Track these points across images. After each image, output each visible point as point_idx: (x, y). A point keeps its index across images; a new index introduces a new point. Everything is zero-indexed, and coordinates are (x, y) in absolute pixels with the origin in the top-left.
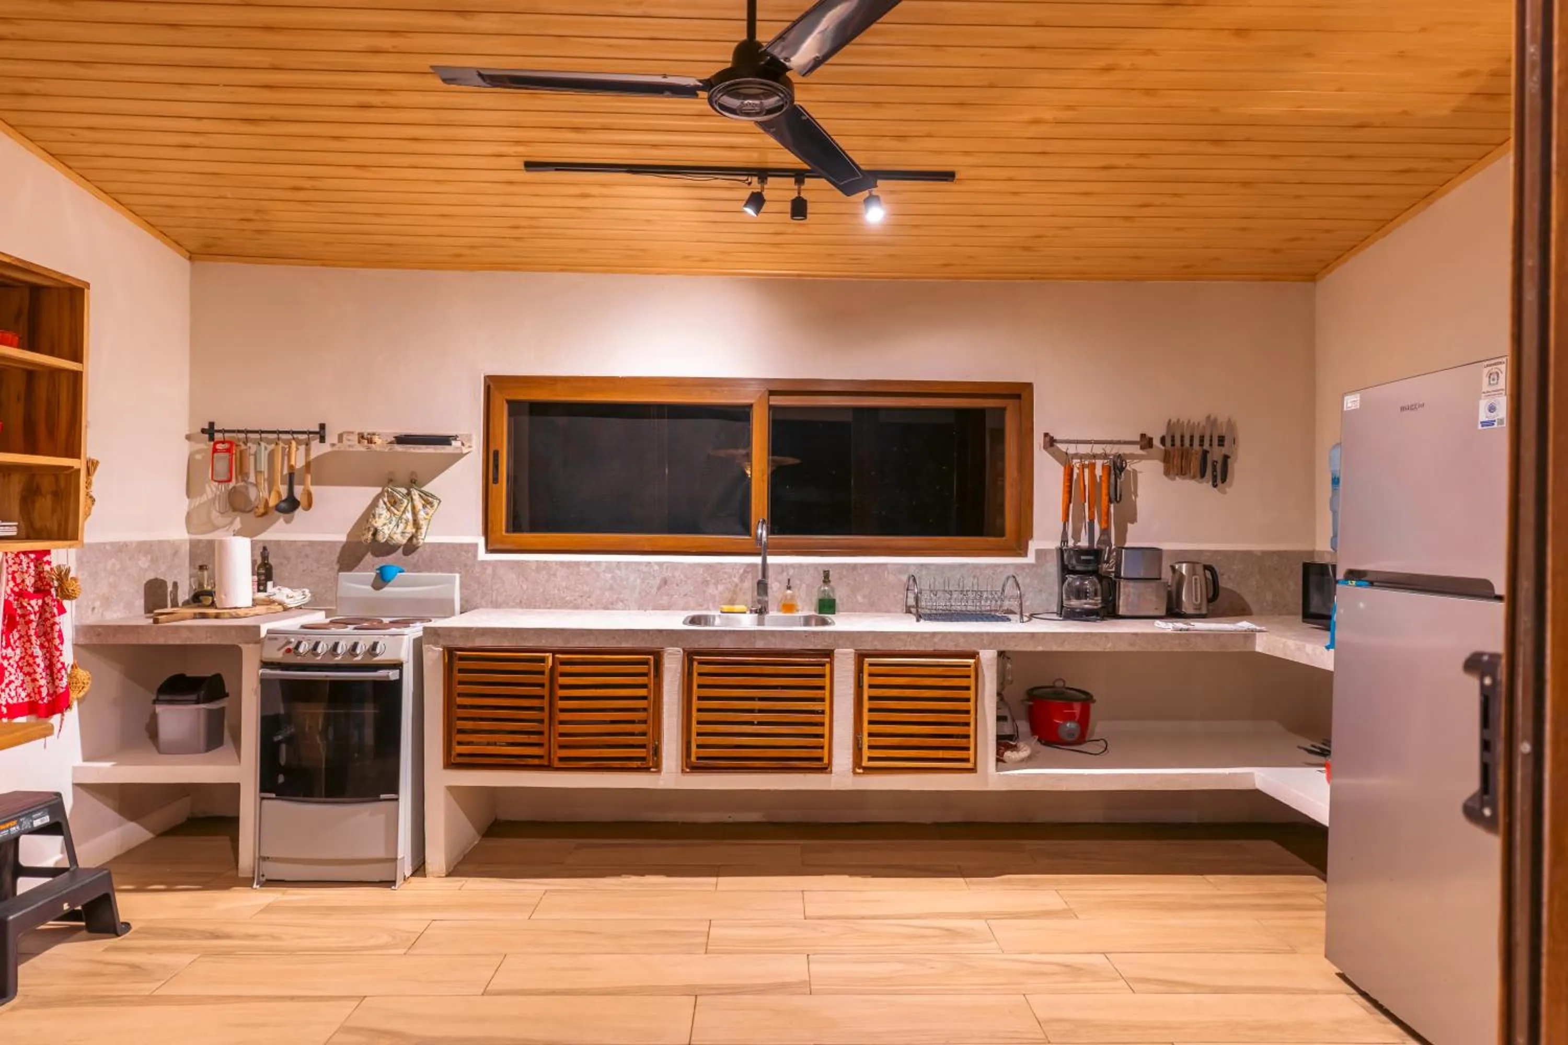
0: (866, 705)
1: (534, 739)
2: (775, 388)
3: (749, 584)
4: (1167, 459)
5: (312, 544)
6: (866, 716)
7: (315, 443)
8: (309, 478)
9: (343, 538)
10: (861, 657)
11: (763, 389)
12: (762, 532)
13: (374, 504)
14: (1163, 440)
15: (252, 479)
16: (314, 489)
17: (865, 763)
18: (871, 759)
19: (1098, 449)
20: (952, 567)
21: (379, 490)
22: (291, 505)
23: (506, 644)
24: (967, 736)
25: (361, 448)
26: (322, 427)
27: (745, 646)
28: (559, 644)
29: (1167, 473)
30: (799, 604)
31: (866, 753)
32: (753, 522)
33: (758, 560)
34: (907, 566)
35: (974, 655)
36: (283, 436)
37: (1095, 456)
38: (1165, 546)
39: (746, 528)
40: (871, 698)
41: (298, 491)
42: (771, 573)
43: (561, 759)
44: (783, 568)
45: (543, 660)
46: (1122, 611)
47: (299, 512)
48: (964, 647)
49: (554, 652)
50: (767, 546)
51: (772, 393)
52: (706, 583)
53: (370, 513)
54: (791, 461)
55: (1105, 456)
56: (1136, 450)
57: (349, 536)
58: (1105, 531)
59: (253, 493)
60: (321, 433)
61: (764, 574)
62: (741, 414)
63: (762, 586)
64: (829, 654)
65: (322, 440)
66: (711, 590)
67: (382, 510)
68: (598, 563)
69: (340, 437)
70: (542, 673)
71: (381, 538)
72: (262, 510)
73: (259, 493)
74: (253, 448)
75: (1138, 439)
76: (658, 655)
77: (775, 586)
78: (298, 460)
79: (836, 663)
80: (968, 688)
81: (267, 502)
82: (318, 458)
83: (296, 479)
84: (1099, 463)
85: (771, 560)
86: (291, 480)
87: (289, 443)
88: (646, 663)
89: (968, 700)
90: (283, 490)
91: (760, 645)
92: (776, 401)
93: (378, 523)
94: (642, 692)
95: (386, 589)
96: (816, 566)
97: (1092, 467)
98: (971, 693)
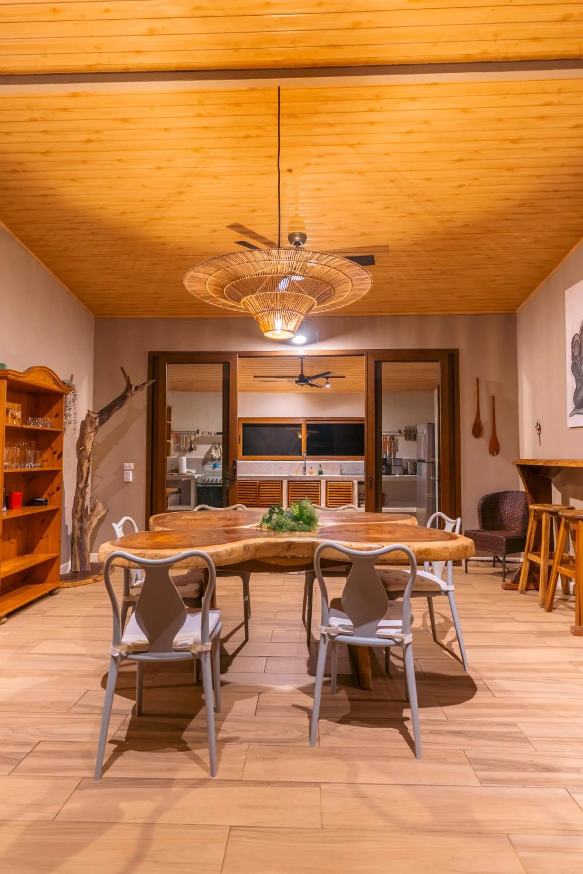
0: (328, 493)
1: (255, 500)
2: (307, 419)
3: (301, 469)
4: (406, 436)
5: (196, 459)
6: (328, 495)
7: (197, 434)
8: (195, 443)
9: (203, 457)
10: (327, 482)
11: (305, 420)
12: (304, 455)
13: (211, 449)
14: (405, 431)
15: (181, 443)
16: (197, 446)
17: (328, 506)
18: (329, 505)
19: (388, 434)
20: (352, 463)
21: (211, 446)
22: (191, 449)
23: (248, 479)
24: (351, 500)
25: (209, 436)
26: (198, 430)
27: (301, 480)
28: (260, 479)
29: (406, 439)
30: (314, 472)
31: (328, 503)
32: (302, 452)
33: (303, 462)
34: (341, 463)
35: (352, 481)
36: (189, 433)
37: (387, 435)
38: (403, 458)
39: (301, 454)
40: (329, 491)
41: (193, 446)
42: (307, 465)
43: (261, 505)
44: (310, 464)
45: (257, 483)
46: (392, 473)
47: (193, 451)
48: (350, 480)
49: (259, 481)
50: (305, 458)
51: (307, 421)
52: (291, 468)
53: (210, 450)
54: (315, 432)
55: (389, 435)
56: (398, 434)
57: (205, 456)
58: (390, 454)
59: (181, 446)
60: (198, 432)
61: (305, 465)
62: (299, 425)
63: (305, 468)
64: (320, 481)
65: (198, 433)
66: (292, 469)
67: (213, 450)
68: (265, 463)
69: (202, 433)
70: (256, 485)
71: (214, 457)
72: (184, 451)
73: (183, 447)
74: (182, 436)
75: (398, 431)
76: (282, 482)
77: (308, 469)
78: (193, 438)
79: (321, 483)
80: (351, 489)
81: (185, 449)
82: (197, 438)
83: (192, 443)
84: (388, 437)
85: (307, 462)
86: (191, 443)
87: (191, 434)
88: (279, 483)
89: (351, 491)
90: (189, 445)
91: (304, 479)
92: (308, 423)
93: (213, 453)
94: (278, 490)
95: (216, 469)
96: (317, 463)
97: (386, 438)
98: (352, 490)
